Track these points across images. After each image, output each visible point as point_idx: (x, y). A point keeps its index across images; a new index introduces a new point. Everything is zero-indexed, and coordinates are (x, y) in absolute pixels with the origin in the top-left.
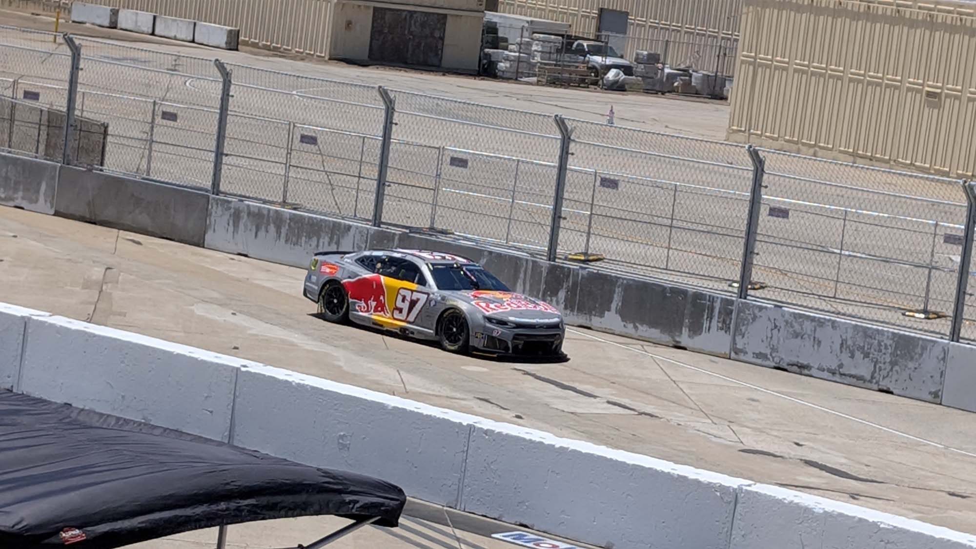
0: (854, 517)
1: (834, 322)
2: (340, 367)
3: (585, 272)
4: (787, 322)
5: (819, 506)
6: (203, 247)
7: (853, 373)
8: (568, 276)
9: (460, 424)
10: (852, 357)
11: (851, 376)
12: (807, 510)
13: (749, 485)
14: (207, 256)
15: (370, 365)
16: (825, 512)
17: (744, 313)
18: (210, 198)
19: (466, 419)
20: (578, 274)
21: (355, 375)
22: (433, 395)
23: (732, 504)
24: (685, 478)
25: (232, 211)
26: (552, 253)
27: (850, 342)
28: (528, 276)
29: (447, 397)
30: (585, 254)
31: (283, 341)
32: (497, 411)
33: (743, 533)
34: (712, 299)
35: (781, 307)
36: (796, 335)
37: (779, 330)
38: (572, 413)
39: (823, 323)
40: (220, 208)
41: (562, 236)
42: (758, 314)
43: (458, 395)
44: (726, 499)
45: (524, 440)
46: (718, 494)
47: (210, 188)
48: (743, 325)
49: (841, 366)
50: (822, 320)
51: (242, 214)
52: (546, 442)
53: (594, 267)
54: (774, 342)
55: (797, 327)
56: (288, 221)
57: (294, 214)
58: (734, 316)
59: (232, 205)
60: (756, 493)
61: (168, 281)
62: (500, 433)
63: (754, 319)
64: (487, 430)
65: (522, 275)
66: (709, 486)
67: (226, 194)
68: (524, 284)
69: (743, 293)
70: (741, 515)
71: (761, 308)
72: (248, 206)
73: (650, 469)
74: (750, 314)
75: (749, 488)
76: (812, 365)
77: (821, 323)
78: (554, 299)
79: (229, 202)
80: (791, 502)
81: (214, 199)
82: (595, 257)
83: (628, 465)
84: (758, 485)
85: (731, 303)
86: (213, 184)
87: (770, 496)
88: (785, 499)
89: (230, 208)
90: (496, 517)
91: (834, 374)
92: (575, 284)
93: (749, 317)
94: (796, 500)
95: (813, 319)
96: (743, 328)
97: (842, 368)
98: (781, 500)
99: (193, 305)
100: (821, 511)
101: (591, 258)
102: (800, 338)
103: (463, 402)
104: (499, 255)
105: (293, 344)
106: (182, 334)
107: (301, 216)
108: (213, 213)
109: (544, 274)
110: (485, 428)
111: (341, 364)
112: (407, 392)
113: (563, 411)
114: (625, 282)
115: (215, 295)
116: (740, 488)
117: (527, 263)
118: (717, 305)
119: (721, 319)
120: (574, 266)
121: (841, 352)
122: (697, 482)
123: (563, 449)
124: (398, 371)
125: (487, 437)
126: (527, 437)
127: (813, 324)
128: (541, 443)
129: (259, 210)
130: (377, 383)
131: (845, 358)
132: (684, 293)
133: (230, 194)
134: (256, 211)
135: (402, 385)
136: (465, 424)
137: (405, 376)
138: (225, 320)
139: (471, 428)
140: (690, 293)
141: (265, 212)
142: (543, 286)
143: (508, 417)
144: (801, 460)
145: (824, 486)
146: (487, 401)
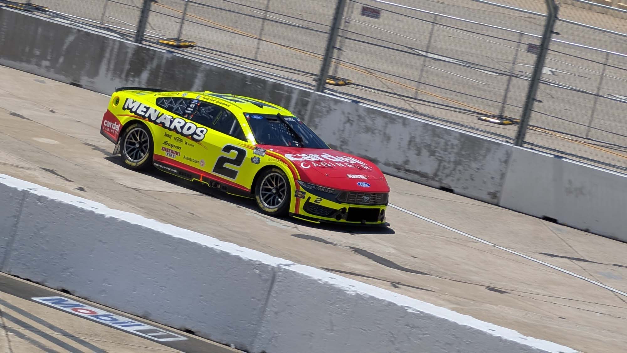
0: (384, 301)
1: (405, 119)
3: (170, 55)
4: (359, 116)
5: (353, 288)
7: (417, 169)
8: (152, 59)
9: (15, 189)
10: (419, 154)
11: (416, 173)
13: (288, 265)
16: (357, 295)
17: (320, 104)
19: (21, 185)
20: (162, 57)
23: (269, 282)
24: (227, 254)
26: (139, 36)
27: (418, 140)
28: (114, 56)
29: (13, 166)
30: (178, 40)
32: (61, 182)
33: (276, 310)
34: (290, 90)
35: (357, 102)
36: (368, 130)
37: (351, 124)
38: (135, 189)
39: (394, 119)
41: (152, 18)
42: (333, 107)
43: (24, 164)
44: (265, 276)
45: (75, 208)
46: (257, 271)
48: (318, 117)
49: (407, 162)
50: (394, 117)
52: (98, 212)
53: (179, 54)
54: (346, 135)
55: (369, 122)
58: (309, 107)
60: (294, 272)
62: (53, 201)
63: (328, 112)
64: (41, 197)
65: (107, 55)
66: (250, 264)
68: (109, 62)
69: (321, 85)
70: (277, 293)
71: (336, 101)
73: (195, 244)
74: (325, 107)
75: (287, 268)
76: (379, 159)
77: (392, 119)
78: (137, 79)
82: (185, 44)
84: (298, 265)
85: (307, 94)
87: (307, 276)
88: (320, 280)
91: (398, 168)
92: (159, 67)
93: (324, 110)
94: (331, 282)
95: (385, 115)
96: (317, 120)
97: (407, 164)
98: (315, 281)
100: (353, 293)
101: (182, 44)
102: (370, 133)
103: (28, 172)
104: (88, 34)
109: (130, 55)
110: (40, 194)
113: (126, 187)
114: (208, 68)
116: (279, 267)
117: (114, 44)
118: (295, 96)
119: (297, 110)
120: (163, 50)
121: (409, 149)
122: (238, 259)
123: (112, 220)
125: (40, 204)
126: (80, 206)
127: (386, 120)
128: (93, 213)
131: (412, 155)
132: (264, 82)
136: (20, 189)
139: (25, 194)
140: (270, 83)
142: (127, 67)
143: (70, 188)
144: (352, 248)
145: (368, 274)
146: (53, 172)
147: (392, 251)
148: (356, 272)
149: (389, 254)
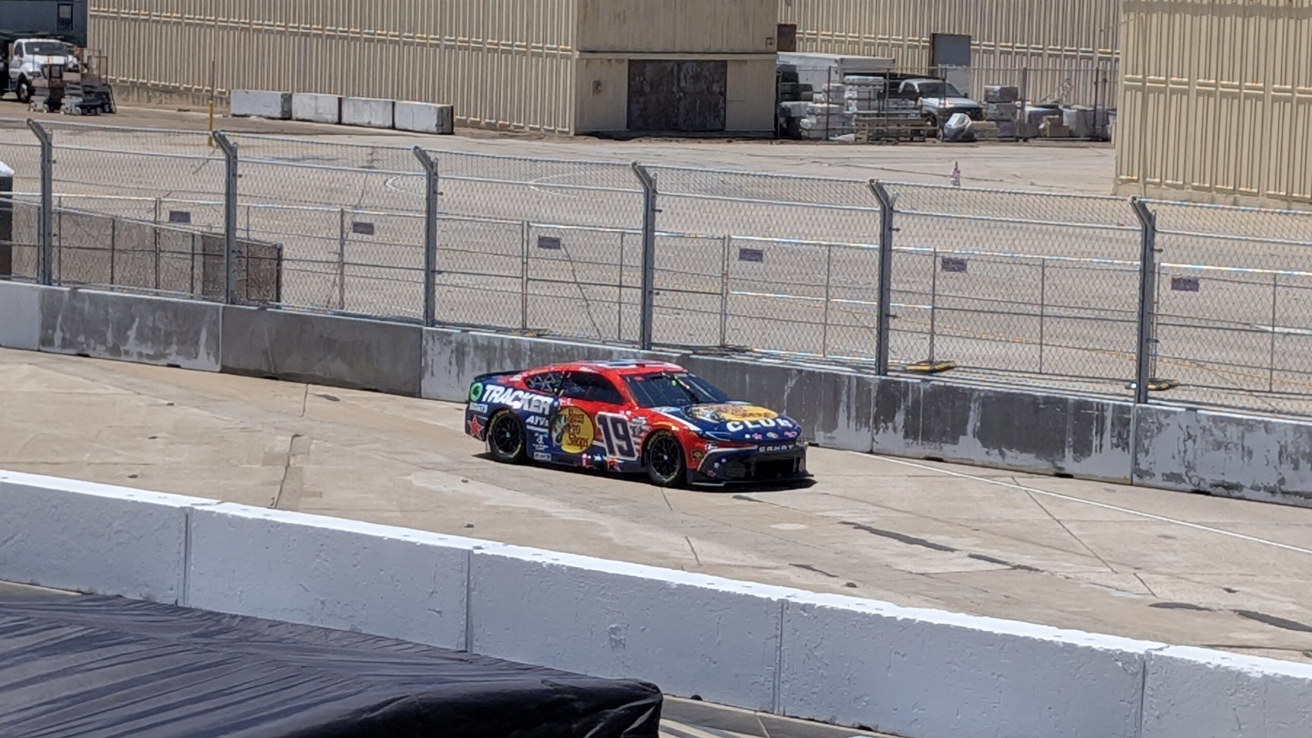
0: (1304, 679)
1: (1266, 424)
2: (609, 539)
3: (928, 386)
4: (1203, 429)
5: (1256, 669)
6: (420, 397)
7: (1299, 488)
8: (906, 394)
9: (769, 599)
10: (1296, 468)
11: (1297, 494)
12: (1240, 675)
13: (1161, 649)
14: (426, 409)
15: (648, 534)
16: (1265, 676)
17: (1145, 420)
18: (424, 333)
19: (775, 593)
20: (919, 389)
21: (629, 548)
22: (735, 566)
23: (1140, 676)
24: (1073, 646)
25: (454, 345)
26: (882, 366)
27: (1291, 449)
28: (853, 399)
29: (753, 567)
30: (930, 362)
31: (532, 512)
32: (821, 580)
33: (1157, 713)
34: (1101, 408)
35: (1195, 410)
36: (1218, 445)
37: (1194, 441)
38: (922, 574)
39: (1251, 426)
40: (437, 342)
41: (894, 340)
42: (1164, 421)
43: (768, 563)
44: (1131, 669)
45: (854, 613)
46: (1120, 664)
47: (422, 318)
48: (1146, 437)
49: (1282, 481)
50: (1250, 422)
51: (467, 349)
52: (885, 614)
53: (938, 381)
54: (1190, 457)
55: (1218, 434)
56: (529, 353)
57: (536, 343)
58: (1132, 427)
59: (453, 338)
60: (1171, 658)
61: (376, 446)
62: (822, 608)
63: (1159, 429)
64: (805, 605)
65: (844, 398)
66: (1107, 655)
67: (443, 324)
68: (848, 408)
69: (1142, 396)
70: (1153, 689)
71: (1168, 414)
72: (474, 337)
73: (1025, 638)
74: (1153, 423)
75: (1160, 653)
76: (1243, 483)
77: (1249, 426)
78: (890, 425)
79: (449, 334)
80: (1219, 666)
81: (428, 331)
82: (942, 366)
83: (997, 635)
84: (1172, 647)
85: (1128, 410)
86: (426, 312)
87: (1190, 661)
88: (1209, 663)
89: (451, 343)
90: (827, 719)
91: (1273, 492)
92: (916, 403)
93: (1154, 427)
94: (1225, 664)
95: (1238, 422)
96: (1146, 443)
97: (1283, 484)
98: (1203, 665)
99: (410, 475)
100: (1260, 676)
101: (937, 367)
102: (1223, 449)
103: (775, 572)
104: (811, 374)
105: (545, 515)
106: (398, 514)
107: (546, 343)
108: (430, 352)
109: (874, 394)
110: (802, 602)
111: (610, 535)
112: (700, 565)
113: (911, 573)
114: (982, 394)
115: (439, 458)
116: (1148, 654)
117: (849, 382)
118: (1109, 415)
119: (1116, 433)
120: (915, 379)
121: (1281, 463)
122: (1090, 651)
123: (908, 623)
124: (687, 538)
125: (805, 615)
126: (859, 610)
127: (1241, 428)
128: (879, 616)
129: (489, 343)
130: (660, 556)
131: (1287, 470)
132: (1063, 402)
133: (450, 324)
134: (486, 343)
135: (694, 557)
136: (775, 599)
137: (695, 543)
138: (453, 491)
139: (783, 605)
140: (1071, 402)
141: (497, 344)
142: (873, 410)
143: (837, 586)
144: (1235, 611)
145: (1267, 643)
146: (808, 567)
147: (1293, 607)
148: (1250, 644)
149: (1290, 612)
